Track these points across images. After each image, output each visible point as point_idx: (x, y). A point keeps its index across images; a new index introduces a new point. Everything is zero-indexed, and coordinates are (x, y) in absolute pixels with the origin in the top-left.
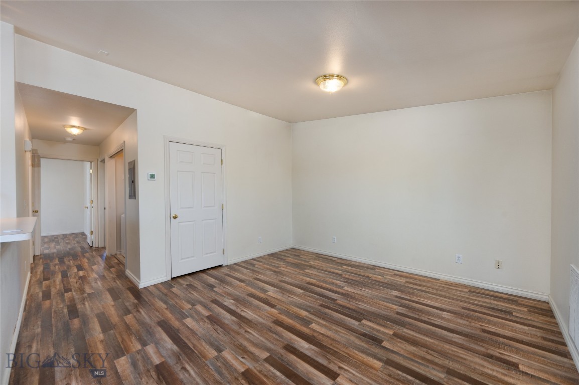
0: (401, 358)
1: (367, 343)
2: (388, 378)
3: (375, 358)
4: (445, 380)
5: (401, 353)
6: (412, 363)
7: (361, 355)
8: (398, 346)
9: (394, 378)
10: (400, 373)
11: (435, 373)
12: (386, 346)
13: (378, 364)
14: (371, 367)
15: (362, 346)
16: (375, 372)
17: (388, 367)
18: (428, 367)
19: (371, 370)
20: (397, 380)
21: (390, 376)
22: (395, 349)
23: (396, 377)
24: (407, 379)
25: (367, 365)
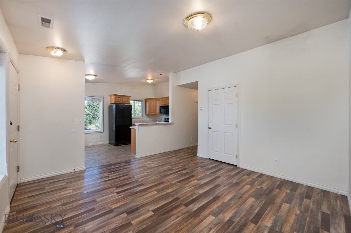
0: (110, 217)
1: (131, 208)
2: (104, 207)
3: (118, 207)
4: (84, 228)
5: (113, 219)
6: (104, 220)
7: (123, 203)
8: (119, 220)
9: (102, 209)
10: (103, 212)
11: (91, 226)
12: (122, 215)
13: (113, 207)
14: (114, 204)
15: (129, 205)
16: (110, 204)
17: (110, 209)
18: (96, 225)
19: (112, 203)
20: (101, 209)
21: (105, 208)
22: (118, 218)
23: (102, 210)
24: (98, 213)
25: (116, 203)
